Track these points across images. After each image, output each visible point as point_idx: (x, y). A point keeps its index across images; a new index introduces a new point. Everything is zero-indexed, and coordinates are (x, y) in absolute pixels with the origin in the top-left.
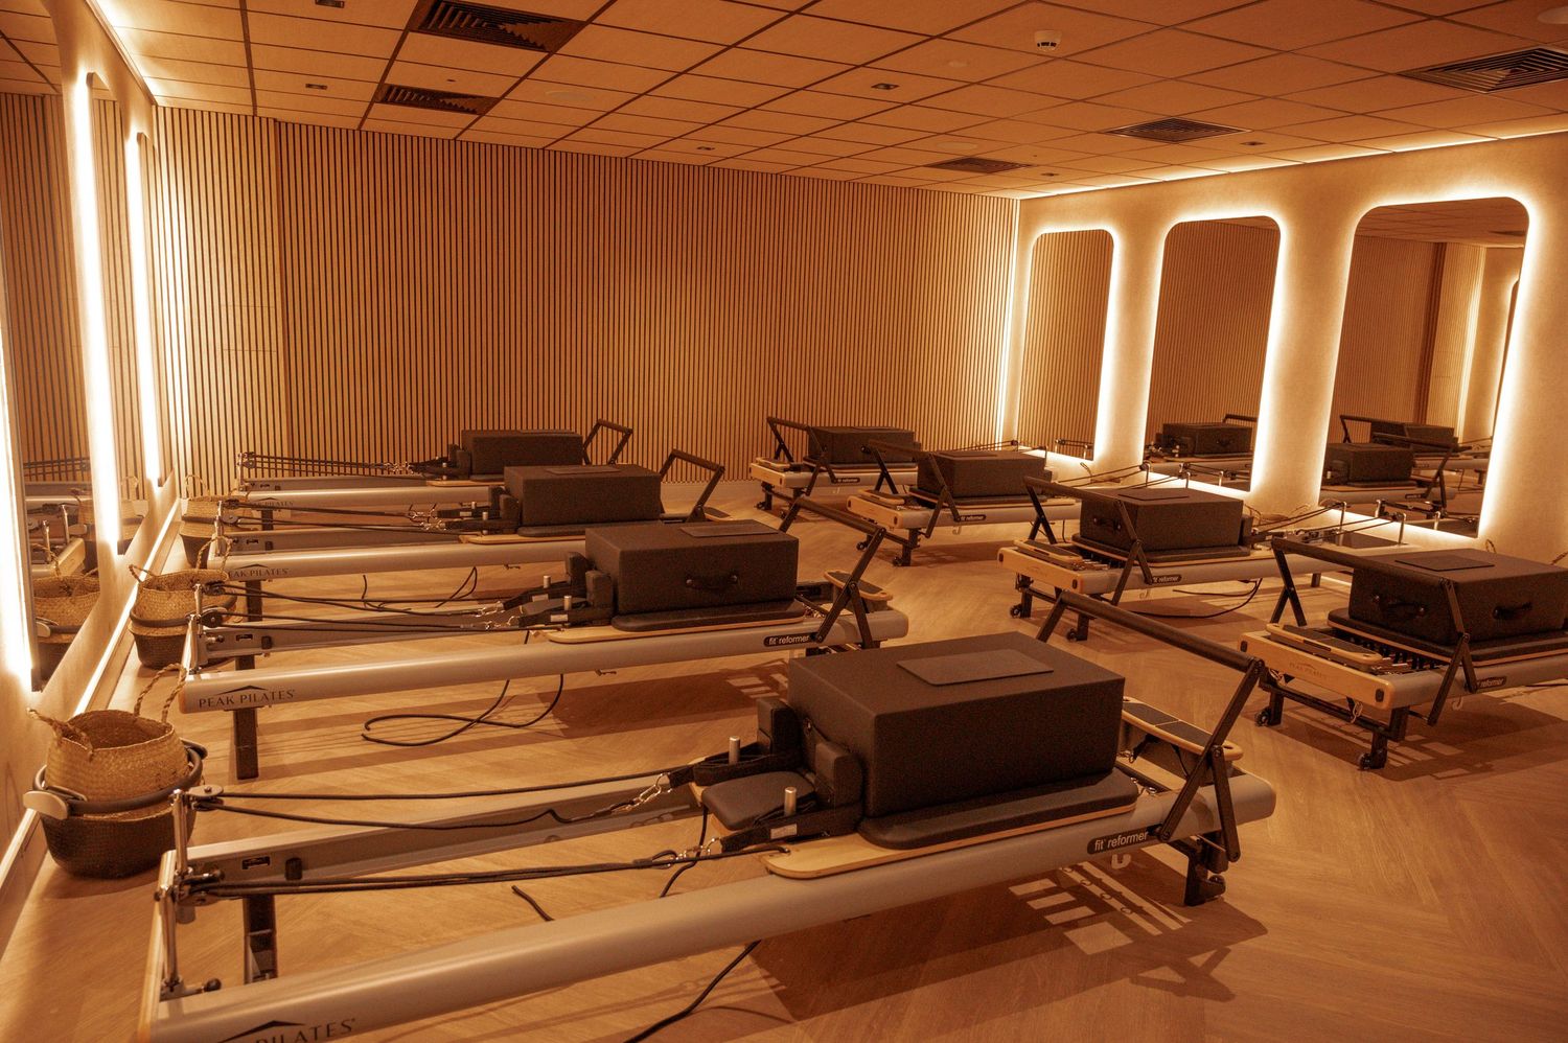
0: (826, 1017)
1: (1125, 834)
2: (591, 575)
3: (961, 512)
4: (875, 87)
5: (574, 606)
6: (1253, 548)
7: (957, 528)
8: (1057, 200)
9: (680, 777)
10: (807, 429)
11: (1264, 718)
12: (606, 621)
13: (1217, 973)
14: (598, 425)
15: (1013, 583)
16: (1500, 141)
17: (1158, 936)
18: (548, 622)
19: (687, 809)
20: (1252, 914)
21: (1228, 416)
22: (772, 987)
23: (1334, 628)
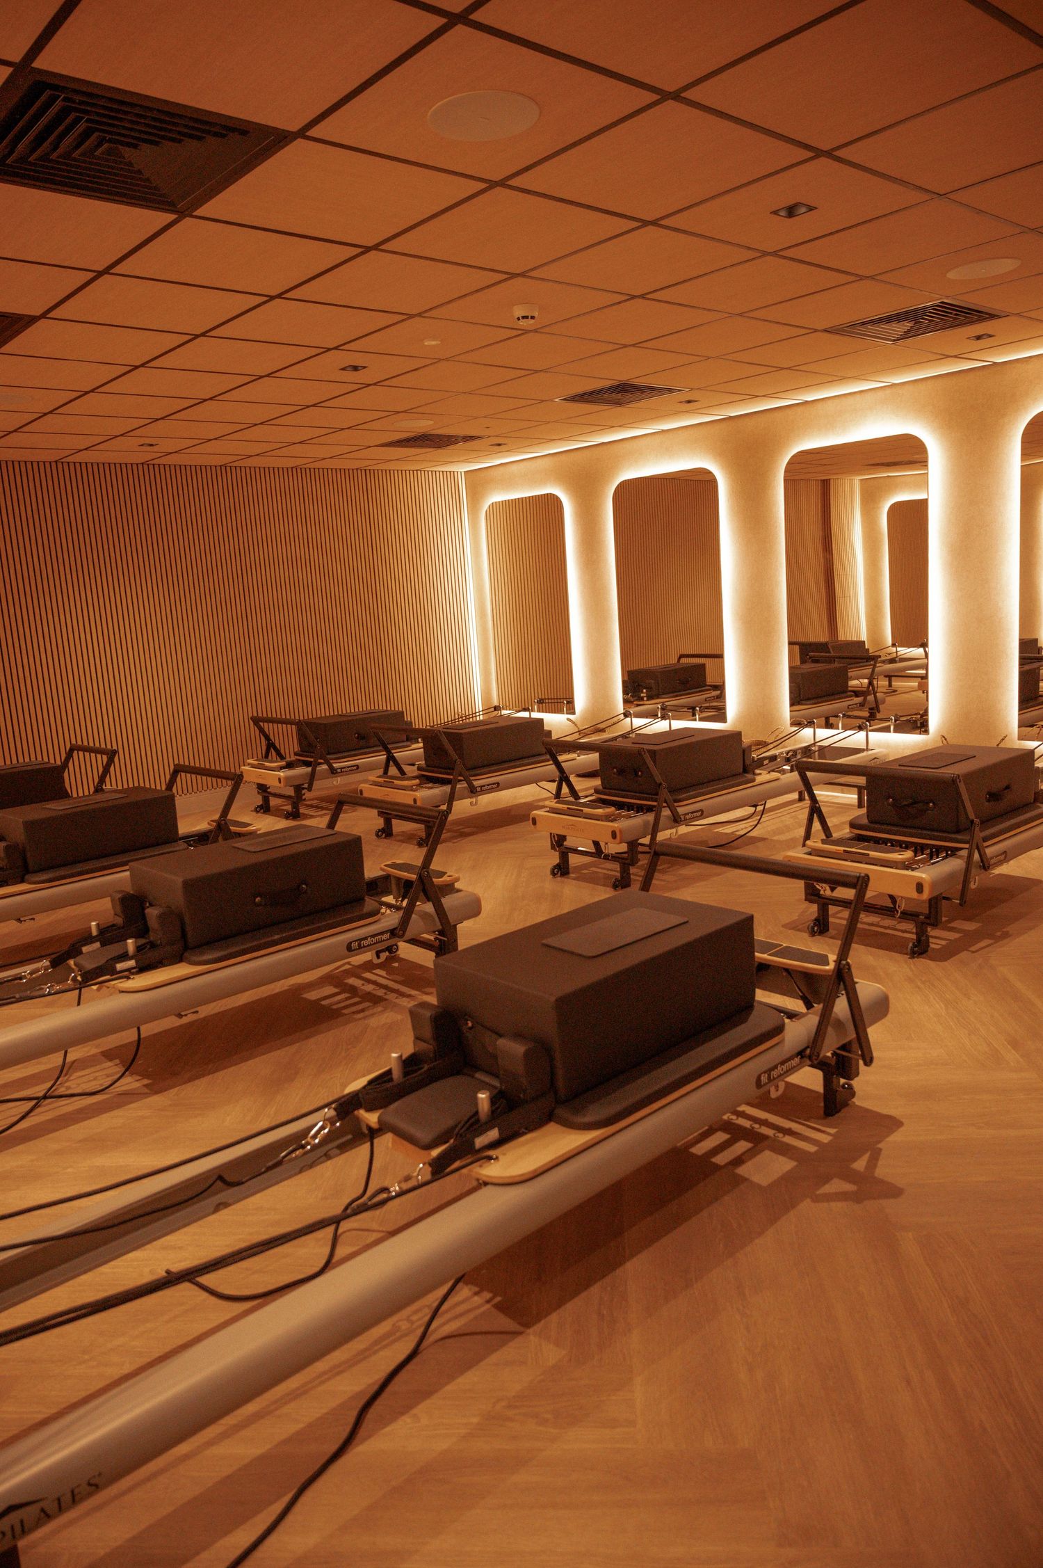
0: (554, 1318)
1: (783, 1063)
2: (152, 913)
3: (476, 783)
4: (343, 369)
5: (139, 949)
6: (754, 774)
7: (474, 800)
8: (501, 469)
9: (346, 1107)
10: (298, 724)
11: (816, 928)
12: (178, 959)
13: (881, 1171)
14: (72, 750)
15: (547, 844)
16: (894, 385)
17: (816, 1152)
18: (113, 971)
19: (351, 1140)
20: (885, 1111)
21: (681, 656)
22: (488, 1302)
23: (856, 834)
